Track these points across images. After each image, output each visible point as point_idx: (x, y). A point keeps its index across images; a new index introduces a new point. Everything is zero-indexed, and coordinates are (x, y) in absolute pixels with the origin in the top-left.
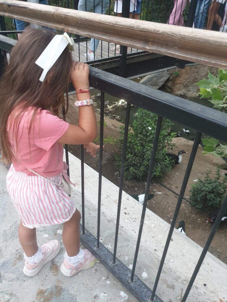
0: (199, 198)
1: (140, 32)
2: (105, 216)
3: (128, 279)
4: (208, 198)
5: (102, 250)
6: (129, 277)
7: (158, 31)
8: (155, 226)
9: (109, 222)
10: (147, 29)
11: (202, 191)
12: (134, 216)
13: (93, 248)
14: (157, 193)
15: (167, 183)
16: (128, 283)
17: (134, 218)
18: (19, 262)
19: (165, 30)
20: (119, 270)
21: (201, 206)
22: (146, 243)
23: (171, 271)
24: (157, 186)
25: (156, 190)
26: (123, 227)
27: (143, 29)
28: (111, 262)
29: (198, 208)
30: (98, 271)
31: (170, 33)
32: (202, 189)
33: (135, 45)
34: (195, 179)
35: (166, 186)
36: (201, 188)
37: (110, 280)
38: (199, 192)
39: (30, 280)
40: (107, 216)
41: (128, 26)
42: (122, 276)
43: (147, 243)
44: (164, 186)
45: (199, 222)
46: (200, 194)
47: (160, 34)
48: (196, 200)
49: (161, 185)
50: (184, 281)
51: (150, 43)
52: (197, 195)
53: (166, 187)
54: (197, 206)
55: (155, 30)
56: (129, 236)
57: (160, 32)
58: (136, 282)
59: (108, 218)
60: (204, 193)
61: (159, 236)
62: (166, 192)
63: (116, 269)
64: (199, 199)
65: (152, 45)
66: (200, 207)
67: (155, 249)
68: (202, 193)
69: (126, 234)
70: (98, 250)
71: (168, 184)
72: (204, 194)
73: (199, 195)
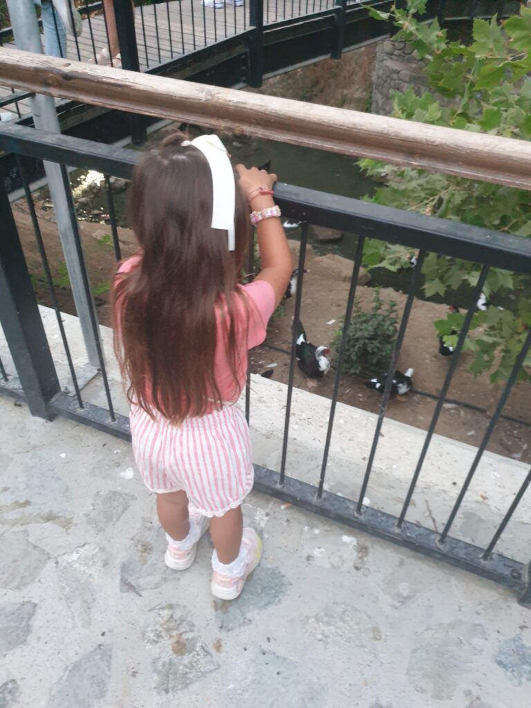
0: (354, 353)
1: (400, 142)
2: (256, 430)
3: (352, 513)
4: (370, 349)
5: (290, 485)
6: (353, 510)
7: (434, 142)
8: (346, 422)
9: (268, 438)
10: (414, 139)
11: (357, 340)
12: (304, 416)
13: (274, 486)
14: (268, 366)
15: (280, 342)
16: (355, 517)
17: (306, 418)
18: (150, 556)
19: (444, 141)
20: (333, 505)
21: (360, 368)
22: (344, 453)
23: (401, 482)
24: (264, 352)
25: (264, 362)
26: (295, 439)
27: (407, 138)
28: (313, 496)
29: (355, 374)
30: (292, 520)
31: (453, 146)
32: (356, 336)
33: (390, 158)
34: (329, 321)
35: (279, 347)
36: (354, 335)
37: (317, 528)
38: (351, 343)
39: (188, 574)
40: (258, 429)
41: (378, 133)
42: (342, 512)
43: (346, 451)
44: (276, 349)
45: (361, 400)
46: (354, 346)
47: (436, 146)
48: (349, 361)
49: (271, 348)
50: (425, 490)
51: (416, 156)
52: (348, 350)
53: (281, 350)
54: (352, 371)
55: (427, 141)
56: (312, 451)
57: (437, 143)
58: (365, 512)
59: (264, 432)
60: (362, 342)
61: (359, 434)
62: (285, 359)
63: (327, 506)
64: (353, 357)
65: (420, 159)
66: (358, 372)
67: (362, 457)
68: (356, 343)
69: (306, 448)
70: (283, 487)
71: (284, 343)
72: (361, 345)
73: (352, 350)
